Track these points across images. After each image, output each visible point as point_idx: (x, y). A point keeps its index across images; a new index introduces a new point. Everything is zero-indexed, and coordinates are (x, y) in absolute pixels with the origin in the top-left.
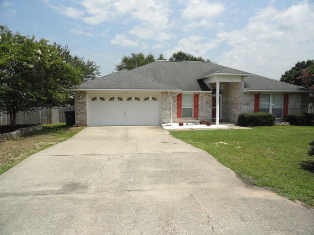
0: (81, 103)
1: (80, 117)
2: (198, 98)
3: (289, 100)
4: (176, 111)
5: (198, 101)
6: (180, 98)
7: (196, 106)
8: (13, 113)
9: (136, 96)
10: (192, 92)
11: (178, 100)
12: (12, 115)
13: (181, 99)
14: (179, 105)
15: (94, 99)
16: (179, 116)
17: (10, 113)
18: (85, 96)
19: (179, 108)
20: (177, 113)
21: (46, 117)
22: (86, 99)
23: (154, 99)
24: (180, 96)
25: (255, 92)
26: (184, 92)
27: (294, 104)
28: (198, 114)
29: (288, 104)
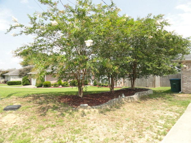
0: (188, 72)
1: (185, 84)
8: (133, 80)
12: (132, 81)
17: (131, 80)
21: (151, 83)
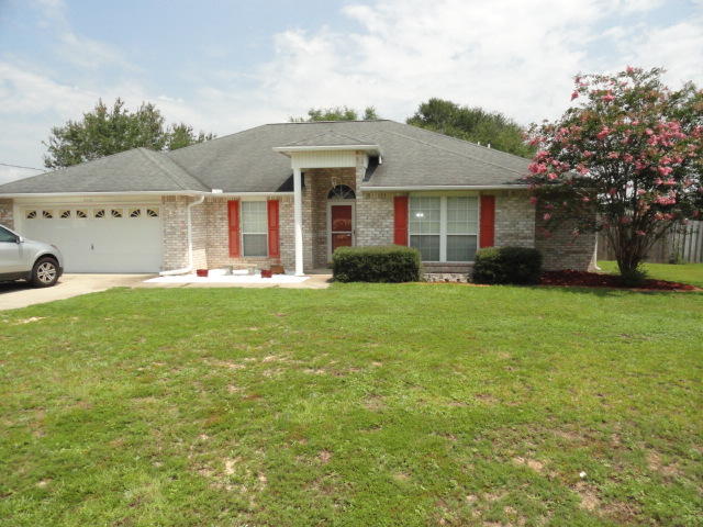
2: (277, 211)
3: (497, 211)
4: (227, 242)
5: (277, 217)
6: (233, 211)
7: (274, 227)
9: (114, 208)
10: (264, 196)
11: (230, 215)
13: (237, 214)
14: (234, 228)
15: (32, 215)
16: (234, 252)
18: (11, 209)
19: (234, 233)
20: (230, 247)
22: (12, 216)
23: (152, 213)
24: (234, 205)
25: (396, 192)
26: (243, 196)
27: (514, 224)
28: (278, 248)
29: (492, 222)
